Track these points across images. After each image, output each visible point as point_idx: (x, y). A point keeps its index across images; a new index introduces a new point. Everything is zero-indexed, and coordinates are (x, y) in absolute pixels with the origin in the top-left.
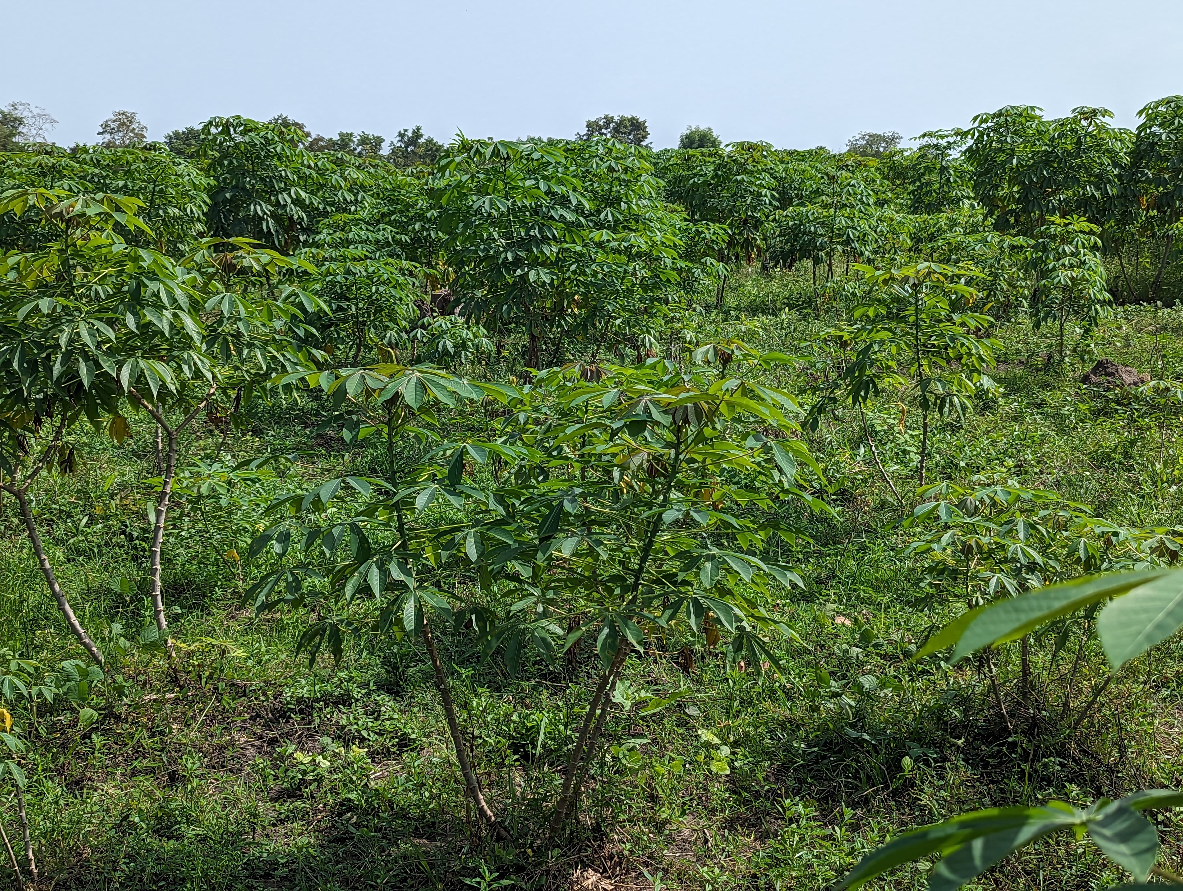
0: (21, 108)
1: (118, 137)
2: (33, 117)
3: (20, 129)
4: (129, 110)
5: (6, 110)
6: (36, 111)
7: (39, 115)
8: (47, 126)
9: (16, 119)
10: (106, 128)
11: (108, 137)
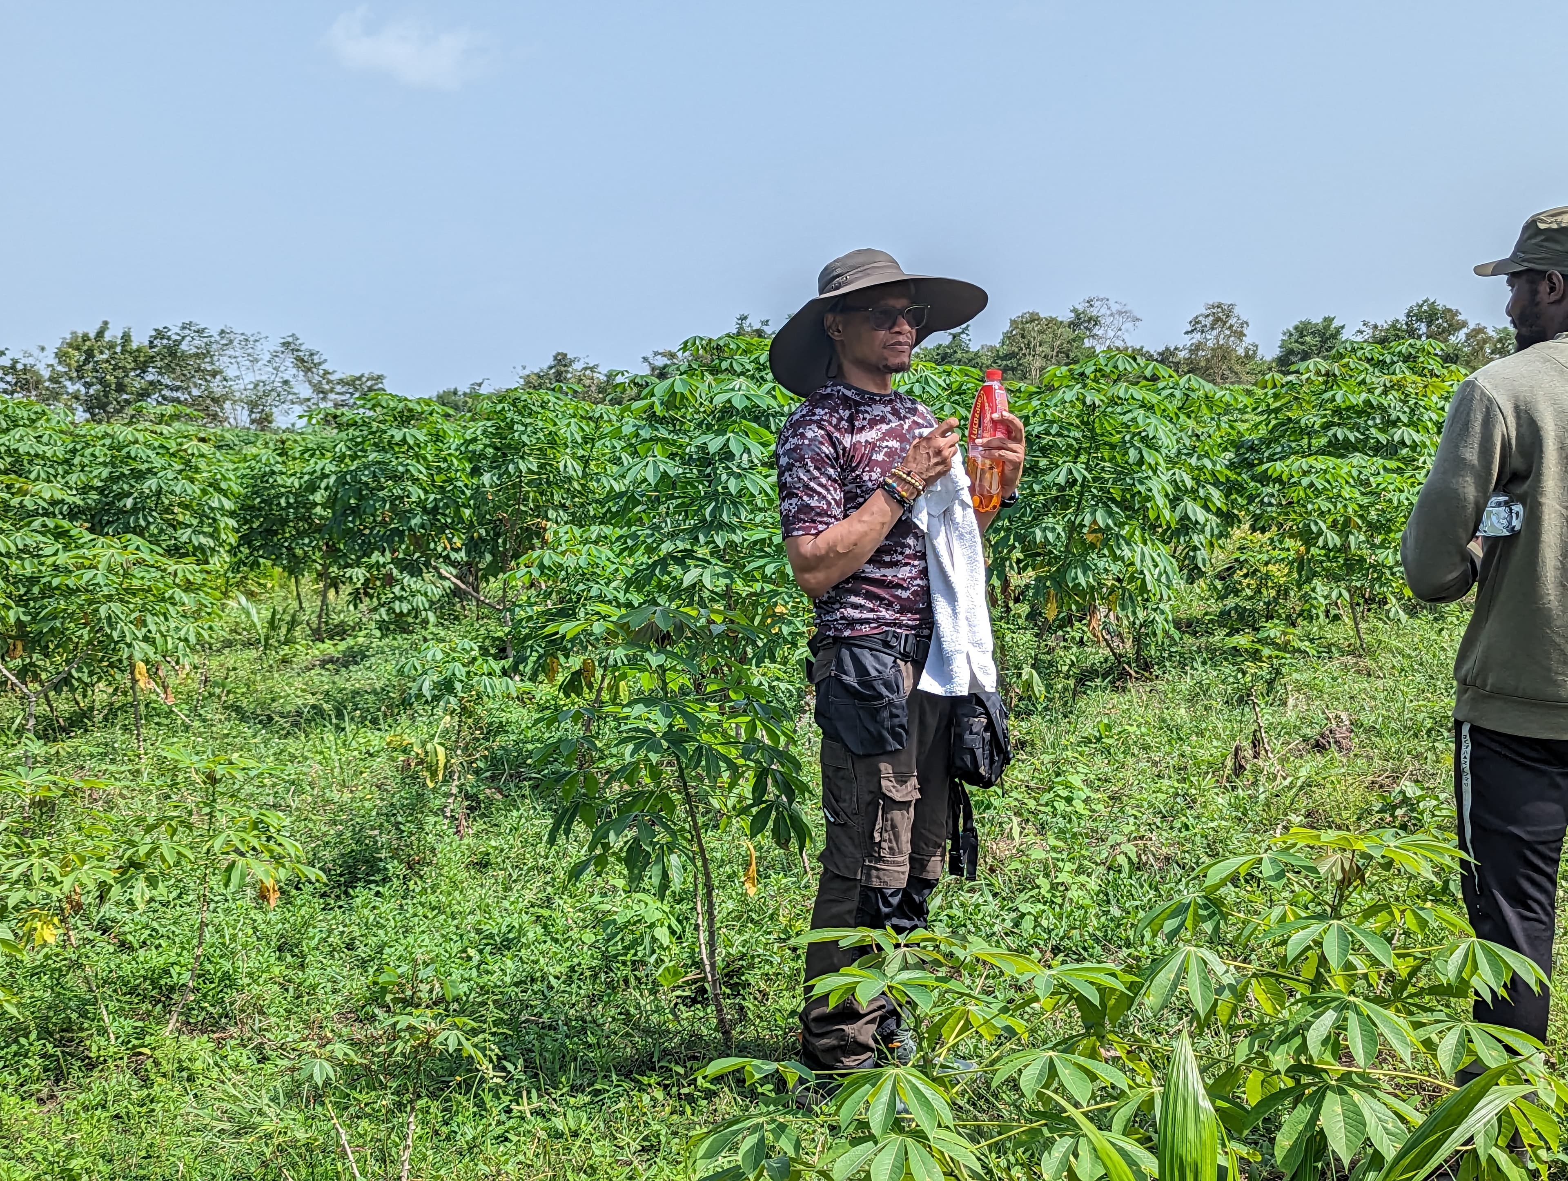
0: (1098, 304)
1: (1211, 336)
2: (1112, 315)
3: (1096, 331)
4: (1226, 301)
5: (1080, 308)
6: (1115, 308)
7: (1120, 313)
8: (1129, 325)
9: (1090, 319)
10: (1196, 325)
11: (1197, 336)
